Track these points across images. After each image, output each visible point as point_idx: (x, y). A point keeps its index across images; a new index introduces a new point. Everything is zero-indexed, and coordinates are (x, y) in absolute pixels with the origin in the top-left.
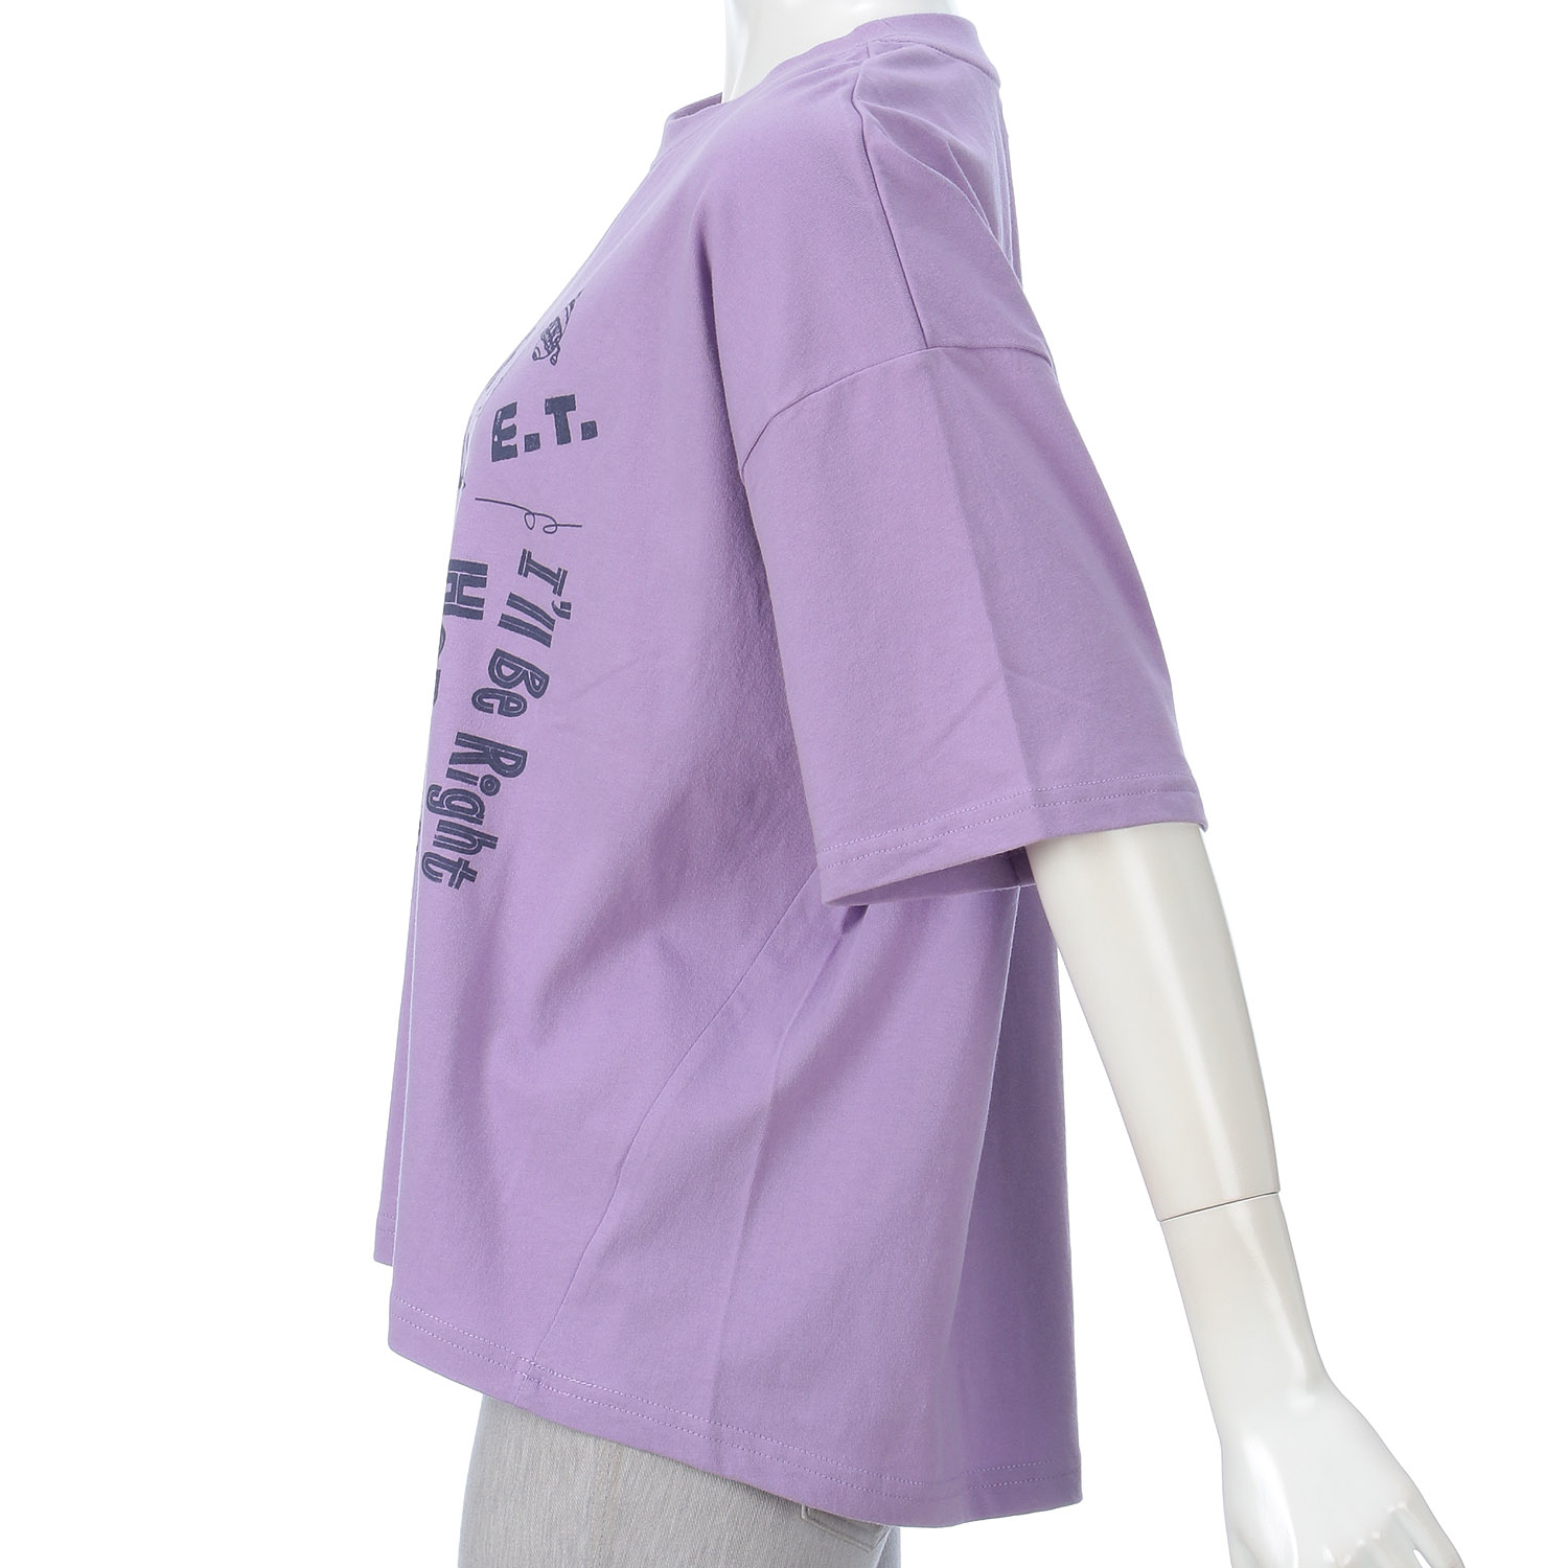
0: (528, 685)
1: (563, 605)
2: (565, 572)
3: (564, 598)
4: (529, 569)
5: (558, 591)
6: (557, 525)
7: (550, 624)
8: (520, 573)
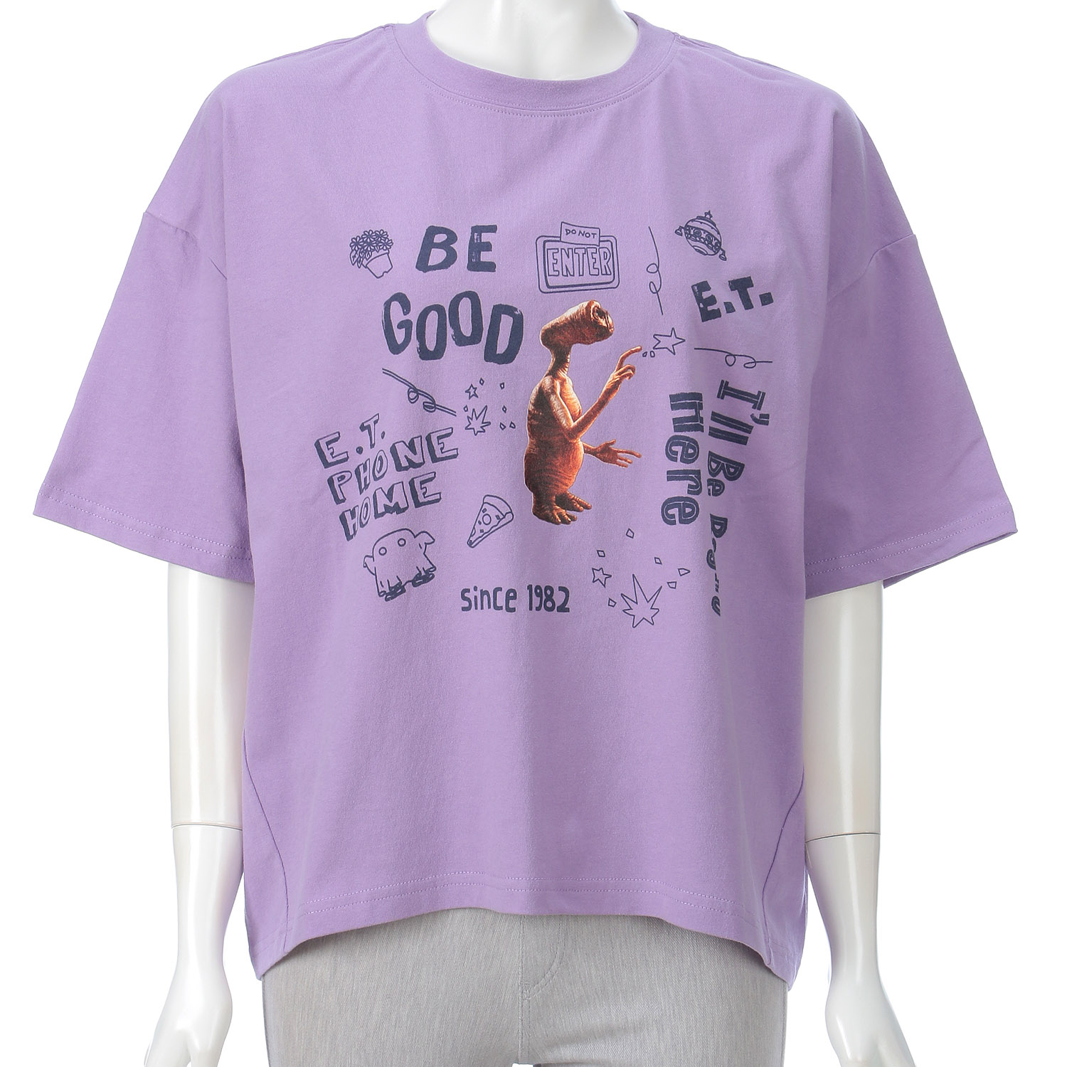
0: (724, 473)
1: (762, 416)
2: (764, 394)
3: (763, 411)
4: (725, 393)
5: (758, 406)
6: (755, 362)
7: (749, 429)
8: (718, 397)
